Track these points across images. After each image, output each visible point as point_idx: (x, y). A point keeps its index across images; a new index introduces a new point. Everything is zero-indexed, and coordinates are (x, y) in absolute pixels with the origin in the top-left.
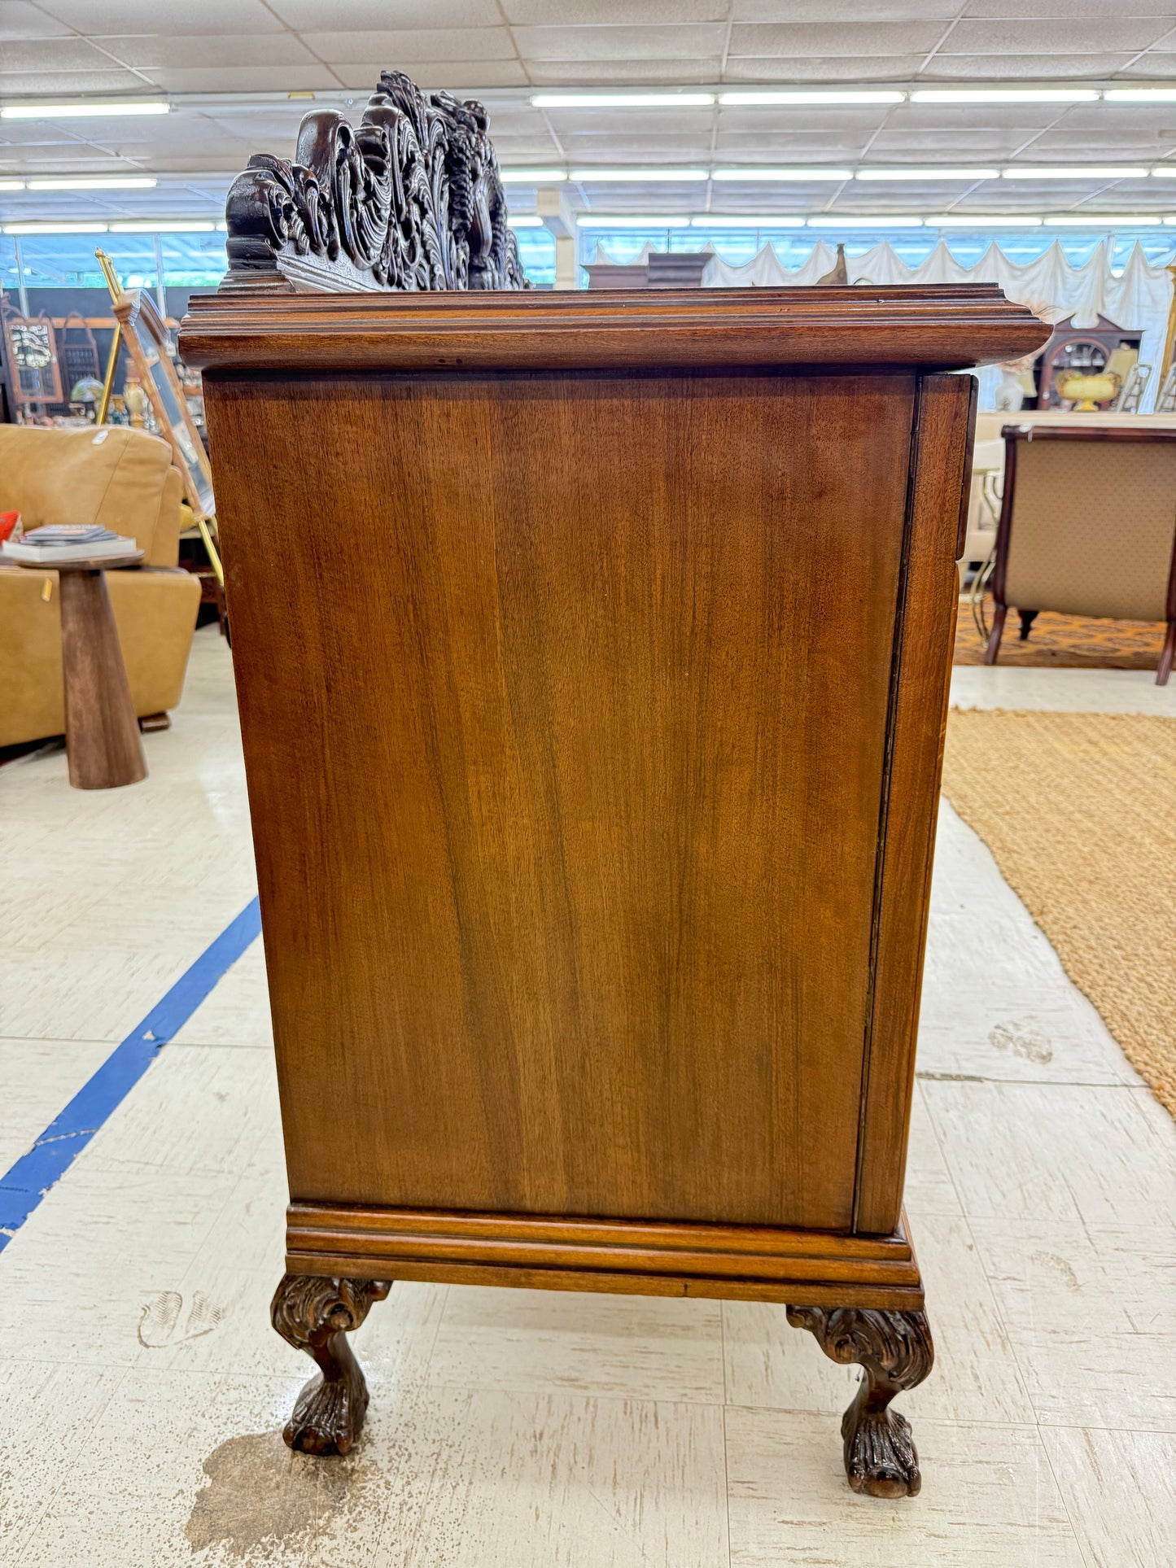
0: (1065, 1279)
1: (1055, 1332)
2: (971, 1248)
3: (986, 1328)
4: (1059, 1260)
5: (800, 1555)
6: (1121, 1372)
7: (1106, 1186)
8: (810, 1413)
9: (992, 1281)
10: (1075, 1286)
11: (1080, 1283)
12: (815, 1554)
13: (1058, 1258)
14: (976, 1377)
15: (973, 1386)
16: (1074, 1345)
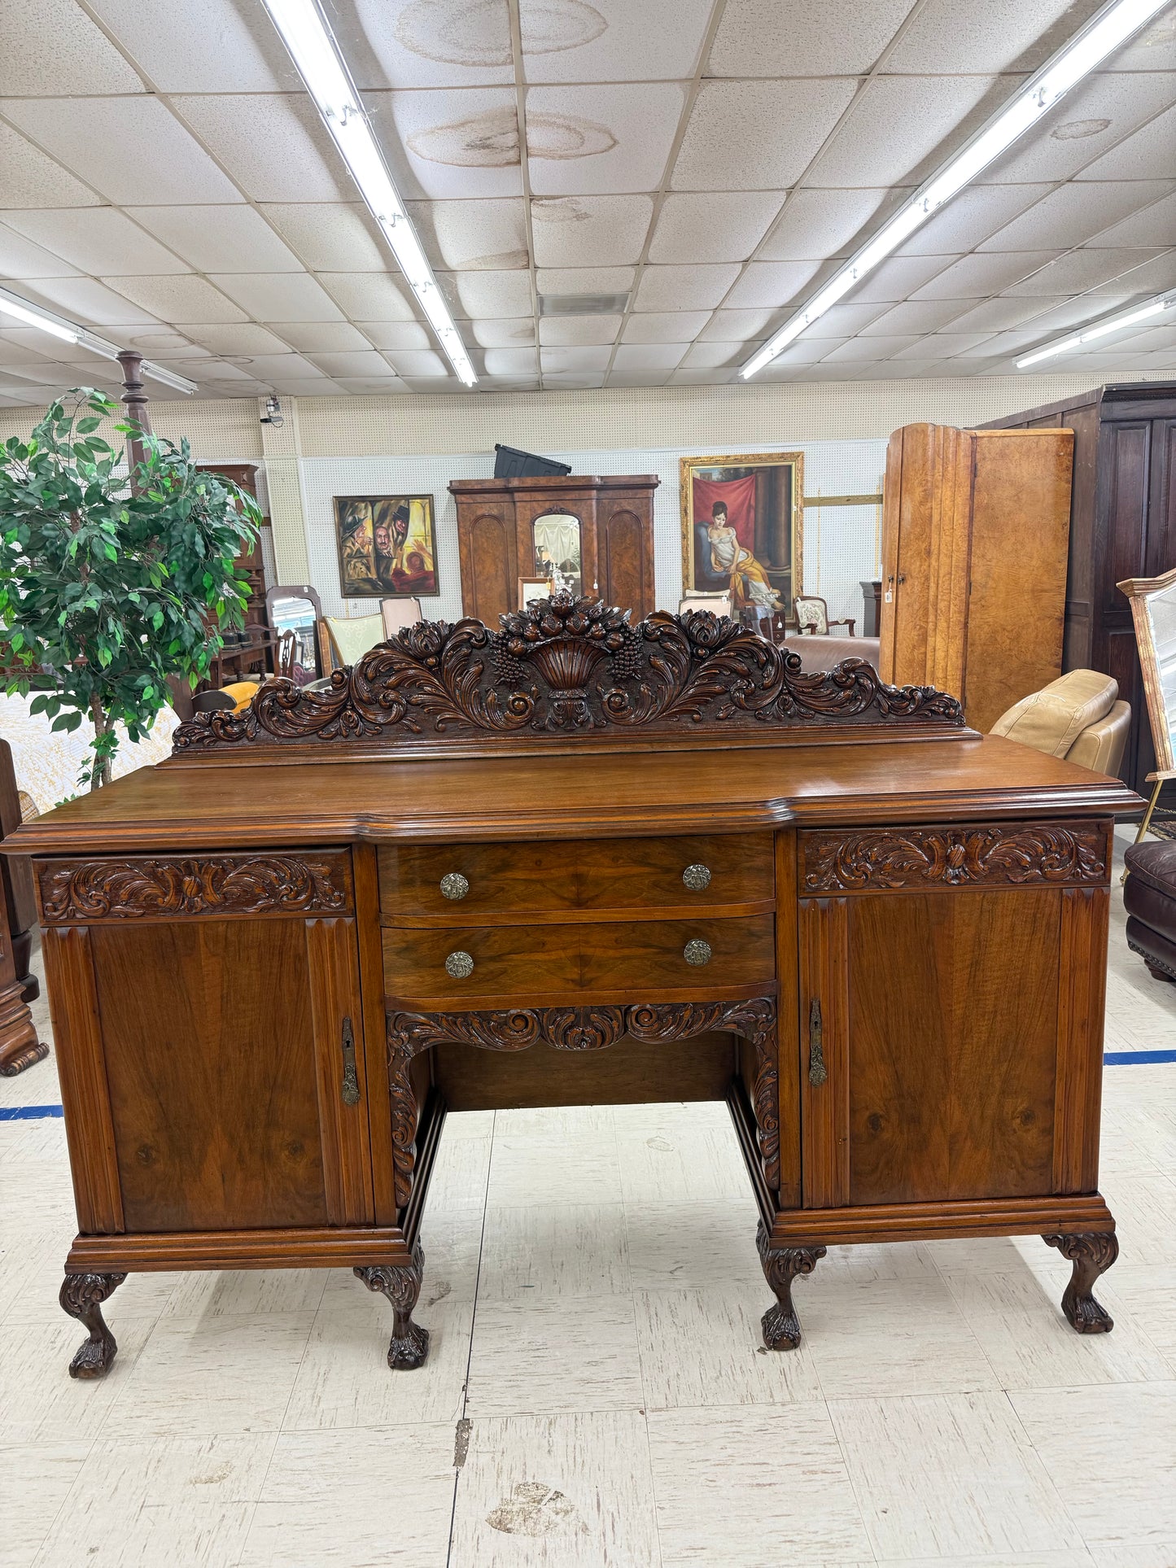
0: (203, 1478)
1: (159, 1461)
2: (248, 1430)
3: (172, 1427)
4: (221, 1478)
5: (67, 1343)
6: (116, 1489)
7: (297, 1528)
8: (143, 1348)
9: (213, 1437)
10: (195, 1482)
11: (197, 1485)
12: (65, 1348)
13: (224, 1478)
14: (138, 1417)
15: (133, 1414)
16: (145, 1469)
